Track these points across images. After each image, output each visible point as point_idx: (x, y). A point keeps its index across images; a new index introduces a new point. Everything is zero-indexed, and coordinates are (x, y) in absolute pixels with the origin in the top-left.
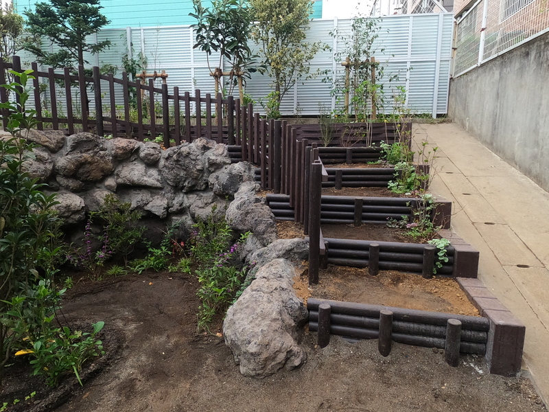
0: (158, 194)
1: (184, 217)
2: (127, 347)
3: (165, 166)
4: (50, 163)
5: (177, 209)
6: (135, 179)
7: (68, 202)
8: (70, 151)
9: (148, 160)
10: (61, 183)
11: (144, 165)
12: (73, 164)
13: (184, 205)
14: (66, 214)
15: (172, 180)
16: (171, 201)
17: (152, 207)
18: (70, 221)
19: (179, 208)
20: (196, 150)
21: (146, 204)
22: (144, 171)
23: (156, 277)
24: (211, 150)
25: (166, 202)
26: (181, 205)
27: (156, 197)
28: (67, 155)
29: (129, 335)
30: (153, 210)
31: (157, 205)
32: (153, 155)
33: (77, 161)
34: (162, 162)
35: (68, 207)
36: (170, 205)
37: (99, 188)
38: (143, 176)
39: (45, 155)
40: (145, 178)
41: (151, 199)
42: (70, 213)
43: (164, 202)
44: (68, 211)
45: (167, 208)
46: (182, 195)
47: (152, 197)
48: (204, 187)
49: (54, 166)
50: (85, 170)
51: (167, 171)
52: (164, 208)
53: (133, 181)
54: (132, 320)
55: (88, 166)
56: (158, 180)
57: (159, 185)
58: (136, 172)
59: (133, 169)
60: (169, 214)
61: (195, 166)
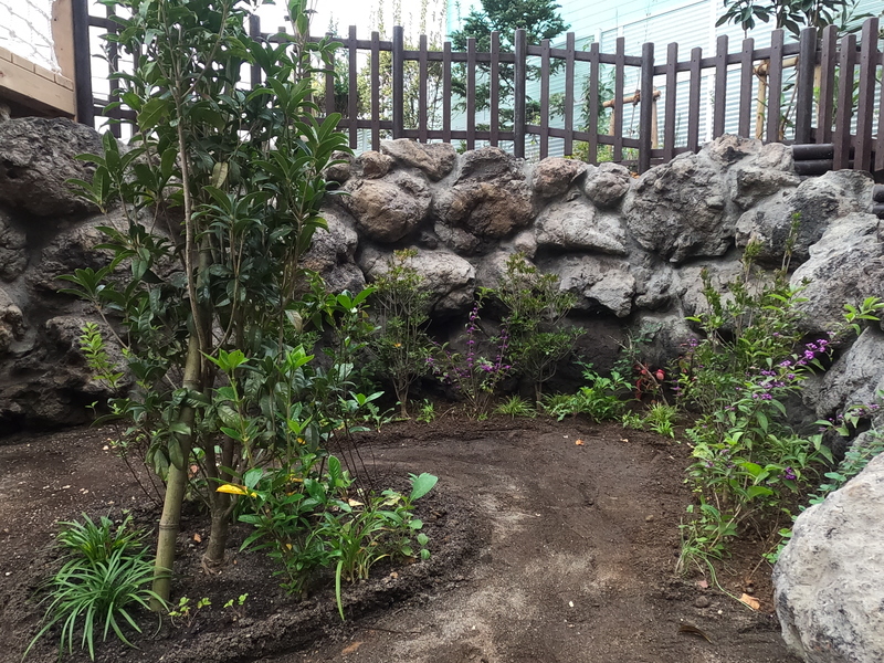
0: (615, 266)
1: (669, 319)
2: (488, 560)
3: (635, 207)
4: (426, 196)
5: (655, 299)
6: (572, 232)
7: (447, 267)
8: (461, 178)
9: (601, 195)
10: (442, 235)
11: (592, 208)
12: (463, 199)
13: (671, 292)
14: (441, 290)
15: (648, 236)
16: (642, 282)
17: (602, 290)
18: (448, 304)
19: (660, 296)
20: (709, 162)
21: (590, 286)
22: (590, 218)
23: (594, 433)
24: (747, 160)
25: (630, 281)
26: (664, 290)
27: (611, 272)
28: (455, 184)
29: (501, 533)
30: (603, 298)
31: (612, 287)
32: (612, 185)
33: (469, 193)
34: (630, 199)
35: (445, 276)
36: (640, 290)
37: (504, 249)
38: (588, 227)
39: (420, 182)
40: (592, 232)
41: (600, 276)
42: (449, 288)
43: (627, 283)
44: (446, 284)
45: (633, 296)
46: (668, 270)
47: (602, 271)
48: (722, 248)
49: (432, 204)
50: (483, 212)
51: (638, 216)
52: (627, 295)
53: (567, 237)
54: (518, 504)
55: (487, 205)
56: (618, 238)
57: (619, 246)
58: (575, 220)
59: (569, 215)
60: (636, 309)
61: (703, 198)
